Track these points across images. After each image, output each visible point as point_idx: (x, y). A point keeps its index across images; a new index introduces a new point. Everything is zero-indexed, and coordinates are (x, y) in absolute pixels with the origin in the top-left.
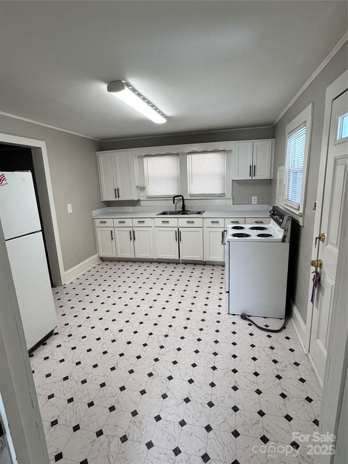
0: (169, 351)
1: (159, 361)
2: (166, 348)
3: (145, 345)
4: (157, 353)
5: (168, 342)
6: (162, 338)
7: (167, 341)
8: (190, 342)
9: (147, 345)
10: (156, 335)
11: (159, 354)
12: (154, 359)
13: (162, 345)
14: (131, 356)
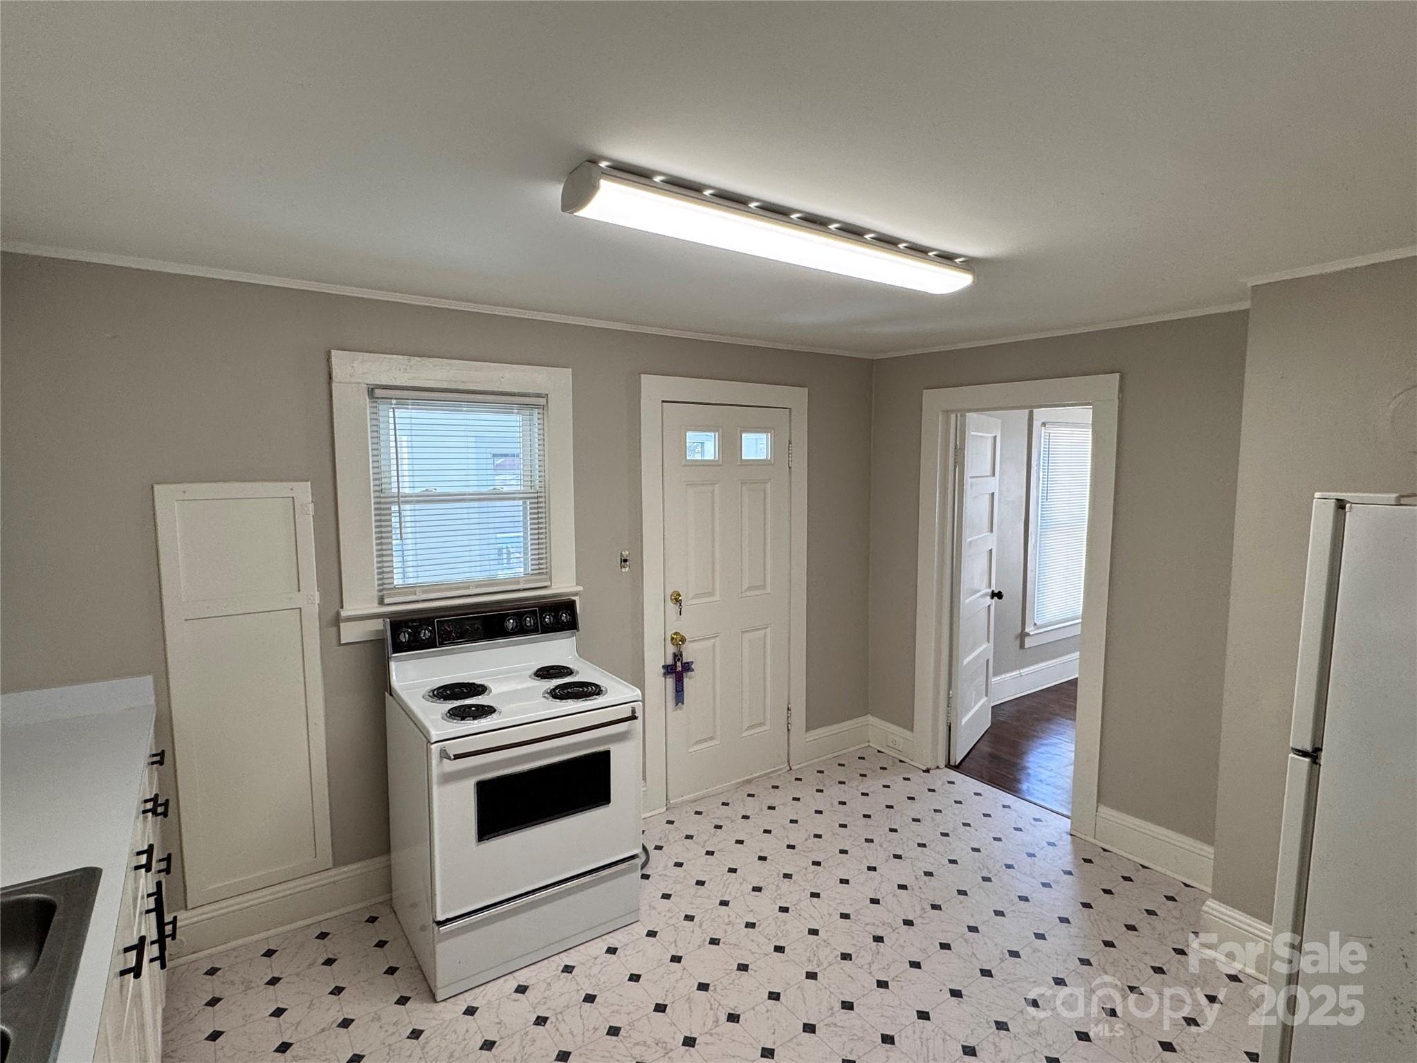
0: (867, 924)
1: (905, 918)
2: (871, 934)
3: (915, 965)
4: (898, 933)
5: (855, 942)
6: (863, 958)
7: (855, 945)
8: (807, 917)
9: (910, 962)
10: (870, 973)
11: (894, 930)
12: (912, 927)
13: (875, 943)
14: (962, 958)
